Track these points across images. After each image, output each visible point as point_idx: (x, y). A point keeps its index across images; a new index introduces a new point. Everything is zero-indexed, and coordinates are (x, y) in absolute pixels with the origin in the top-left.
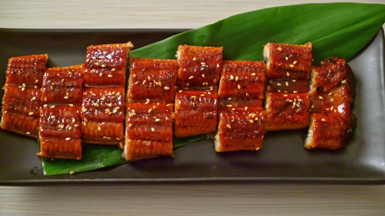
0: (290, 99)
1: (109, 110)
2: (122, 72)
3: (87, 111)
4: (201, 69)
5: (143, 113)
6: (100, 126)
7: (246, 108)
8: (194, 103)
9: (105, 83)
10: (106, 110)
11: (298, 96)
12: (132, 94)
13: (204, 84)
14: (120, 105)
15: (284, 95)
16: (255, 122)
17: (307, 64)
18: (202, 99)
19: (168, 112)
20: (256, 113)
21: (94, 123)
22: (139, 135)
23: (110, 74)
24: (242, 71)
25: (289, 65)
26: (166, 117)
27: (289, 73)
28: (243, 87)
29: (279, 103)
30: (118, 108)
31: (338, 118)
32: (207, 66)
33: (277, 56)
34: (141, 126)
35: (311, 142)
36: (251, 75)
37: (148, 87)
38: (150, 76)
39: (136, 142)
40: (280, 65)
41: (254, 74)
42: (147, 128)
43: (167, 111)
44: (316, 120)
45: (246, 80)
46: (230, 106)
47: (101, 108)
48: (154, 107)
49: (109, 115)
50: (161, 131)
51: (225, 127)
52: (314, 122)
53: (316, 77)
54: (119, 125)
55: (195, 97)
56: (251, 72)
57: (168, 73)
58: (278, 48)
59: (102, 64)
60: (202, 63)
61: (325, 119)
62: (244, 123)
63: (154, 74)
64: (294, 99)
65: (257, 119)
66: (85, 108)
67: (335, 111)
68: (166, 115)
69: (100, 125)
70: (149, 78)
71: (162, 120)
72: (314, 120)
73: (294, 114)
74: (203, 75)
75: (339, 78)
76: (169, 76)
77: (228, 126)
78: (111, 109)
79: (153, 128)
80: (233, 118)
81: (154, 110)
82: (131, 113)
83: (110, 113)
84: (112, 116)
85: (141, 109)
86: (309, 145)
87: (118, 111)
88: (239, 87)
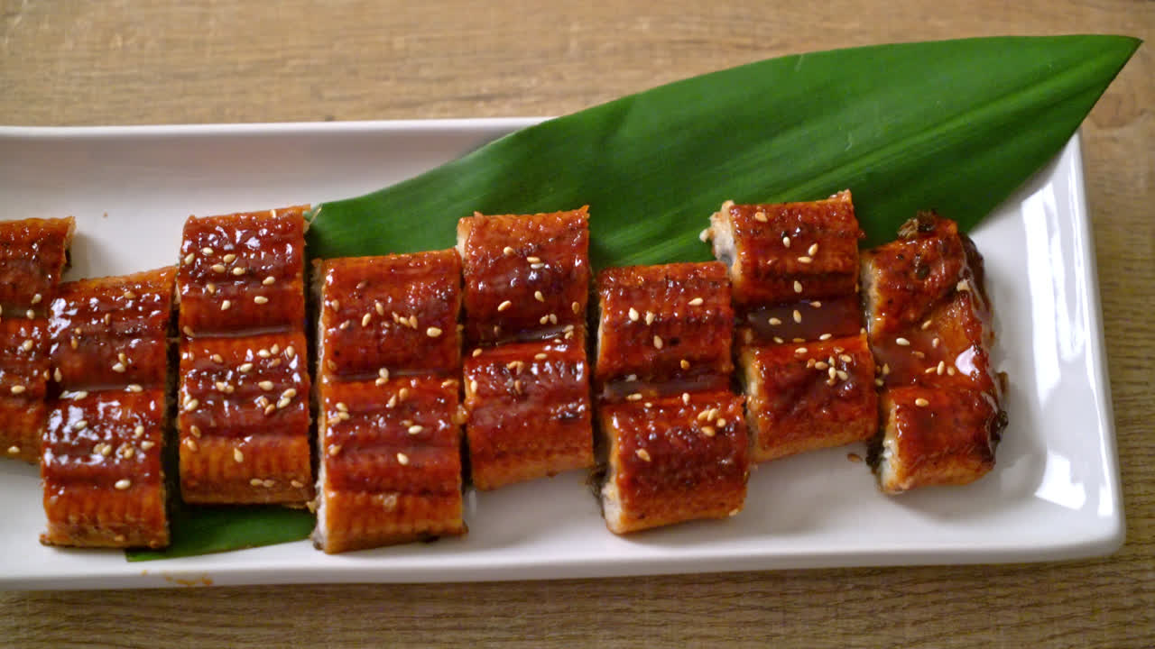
0: (817, 361)
1: (266, 400)
2: (296, 286)
3: (199, 407)
4: (530, 278)
5: (371, 413)
6: (241, 450)
7: (686, 397)
8: (517, 383)
9: (245, 323)
10: (256, 401)
11: (838, 346)
12: (333, 360)
13: (544, 320)
14: (297, 383)
15: (797, 351)
16: (720, 431)
17: (847, 247)
18: (541, 369)
19: (444, 405)
20: (717, 407)
21: (222, 442)
22: (362, 476)
23: (259, 295)
24: (661, 294)
25: (796, 260)
26: (441, 422)
27: (800, 281)
28: (671, 342)
29: (788, 376)
30: (290, 392)
31: (962, 390)
32: (547, 266)
33: (755, 240)
34: (369, 451)
35: (897, 474)
36: (691, 303)
37: (378, 336)
38: (380, 300)
39: (353, 499)
40: (769, 262)
41: (697, 301)
42: (383, 455)
43: (442, 401)
44: (898, 407)
45: (677, 320)
46: (638, 396)
47: (243, 397)
48: (402, 392)
49: (265, 416)
50: (427, 463)
51: (634, 460)
52: (893, 412)
53: (879, 283)
54: (296, 444)
55: (520, 364)
56: (689, 295)
57: (435, 287)
58: (756, 215)
59: (235, 267)
60: (530, 259)
61: (926, 399)
62: (687, 440)
63: (391, 296)
64: (828, 360)
65: (721, 423)
66: (192, 398)
67: (950, 372)
68: (438, 414)
69: (241, 445)
70: (378, 306)
71: (428, 430)
72: (894, 408)
73: (836, 402)
74: (538, 294)
75: (946, 275)
76: (438, 297)
77: (641, 453)
78: (273, 396)
79: (403, 453)
80: (653, 429)
81: (403, 402)
82: (335, 414)
83: (269, 409)
84: (275, 419)
85: (365, 401)
86: (892, 483)
87: (294, 401)
88: (658, 342)
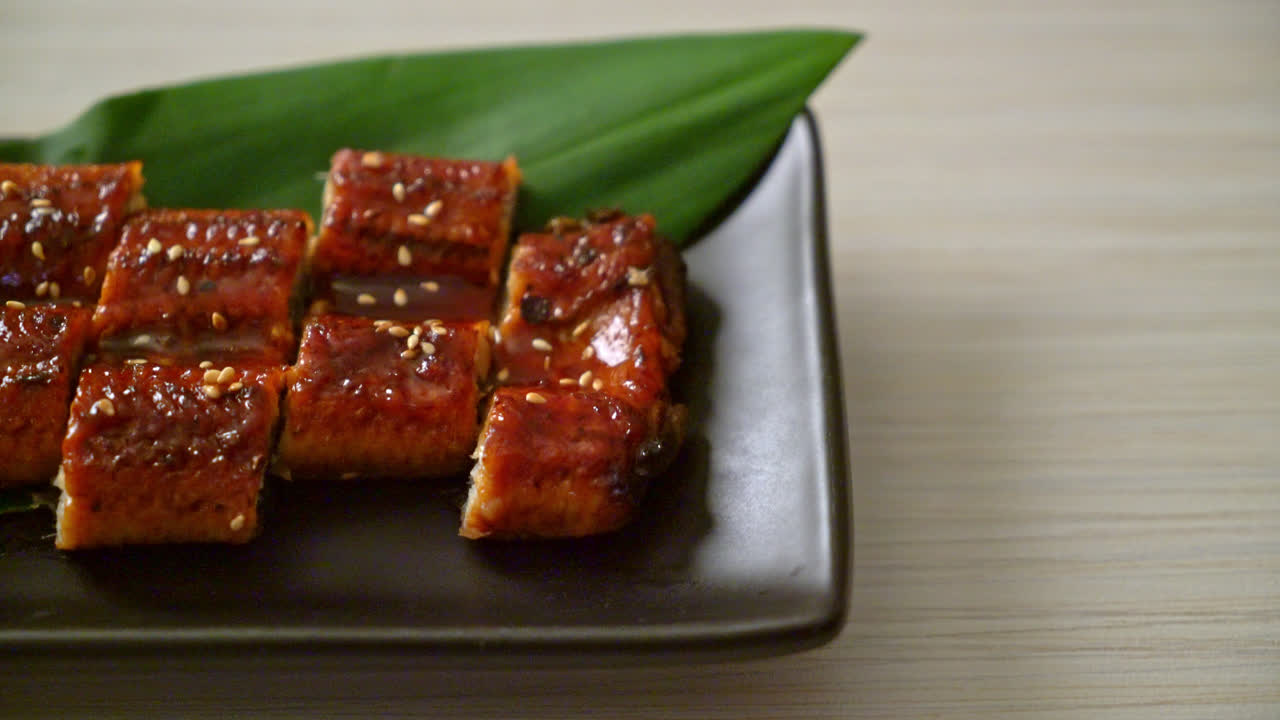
13: (41, 289)
16: (228, 395)
25: (405, 219)
27: (409, 250)
36: (241, 241)
40: (366, 214)
41: (250, 242)
44: (498, 399)
45: (214, 257)
53: (519, 261)
58: (366, 159)
60: (36, 202)
61: (542, 396)
62: (177, 400)
64: (412, 327)
65: (235, 386)
67: (597, 386)
73: (409, 380)
74: (36, 247)
75: (617, 263)
77: (103, 403)
86: (475, 516)
88: (182, 285)
